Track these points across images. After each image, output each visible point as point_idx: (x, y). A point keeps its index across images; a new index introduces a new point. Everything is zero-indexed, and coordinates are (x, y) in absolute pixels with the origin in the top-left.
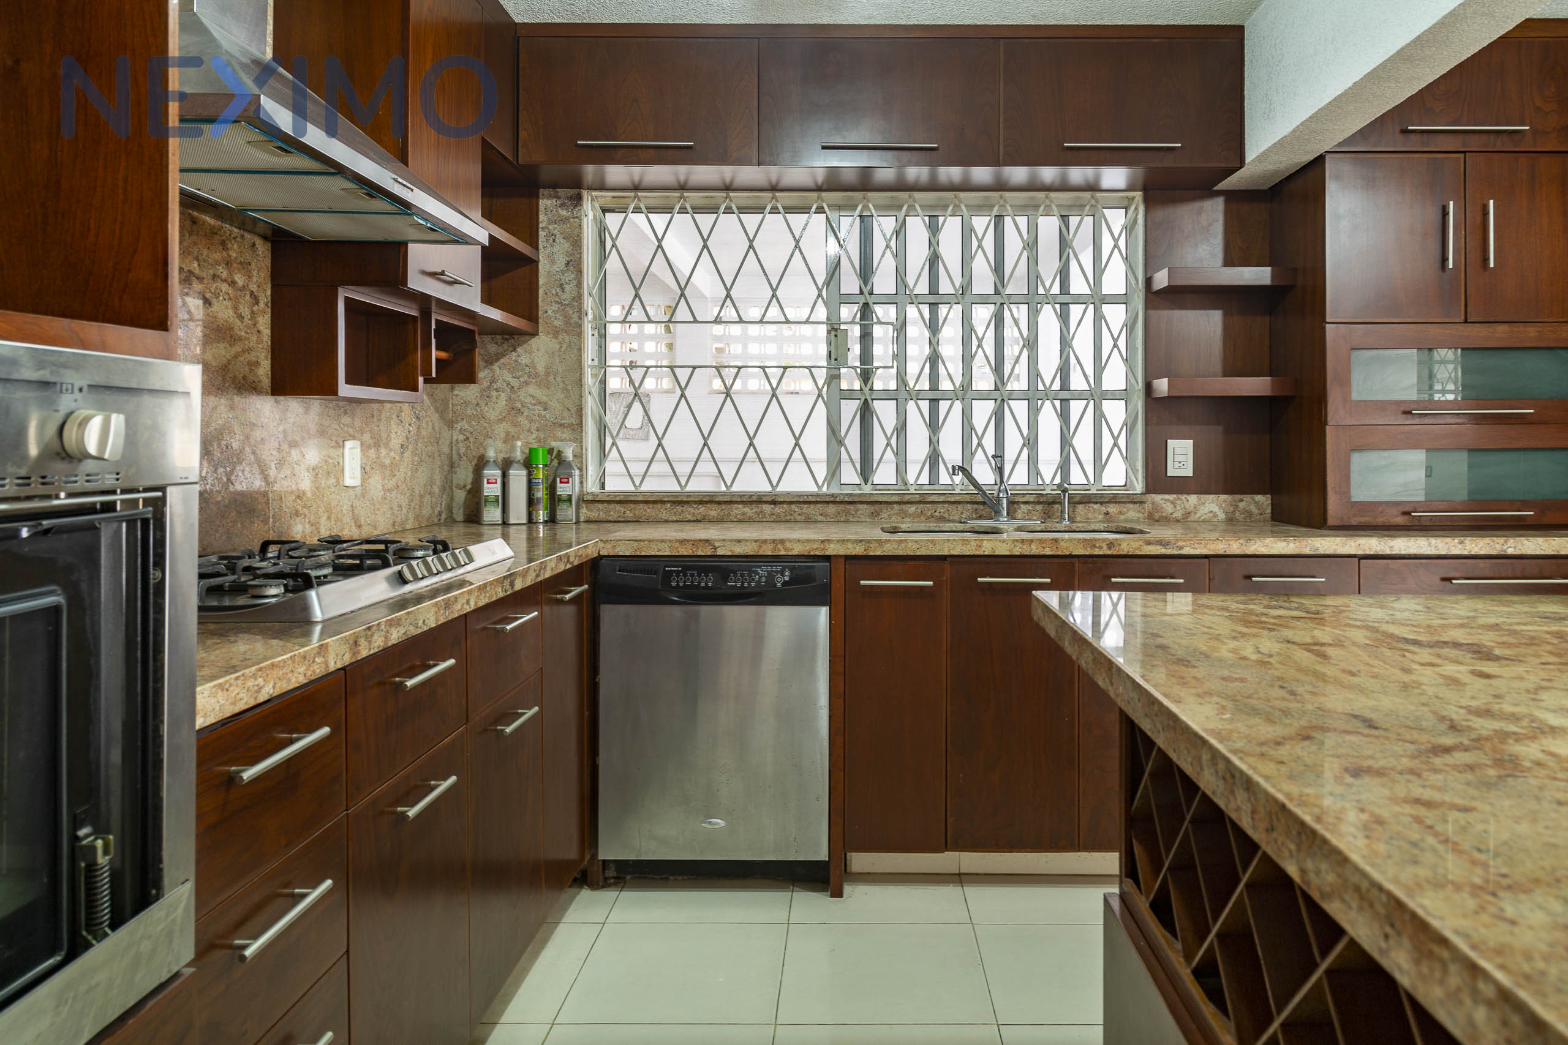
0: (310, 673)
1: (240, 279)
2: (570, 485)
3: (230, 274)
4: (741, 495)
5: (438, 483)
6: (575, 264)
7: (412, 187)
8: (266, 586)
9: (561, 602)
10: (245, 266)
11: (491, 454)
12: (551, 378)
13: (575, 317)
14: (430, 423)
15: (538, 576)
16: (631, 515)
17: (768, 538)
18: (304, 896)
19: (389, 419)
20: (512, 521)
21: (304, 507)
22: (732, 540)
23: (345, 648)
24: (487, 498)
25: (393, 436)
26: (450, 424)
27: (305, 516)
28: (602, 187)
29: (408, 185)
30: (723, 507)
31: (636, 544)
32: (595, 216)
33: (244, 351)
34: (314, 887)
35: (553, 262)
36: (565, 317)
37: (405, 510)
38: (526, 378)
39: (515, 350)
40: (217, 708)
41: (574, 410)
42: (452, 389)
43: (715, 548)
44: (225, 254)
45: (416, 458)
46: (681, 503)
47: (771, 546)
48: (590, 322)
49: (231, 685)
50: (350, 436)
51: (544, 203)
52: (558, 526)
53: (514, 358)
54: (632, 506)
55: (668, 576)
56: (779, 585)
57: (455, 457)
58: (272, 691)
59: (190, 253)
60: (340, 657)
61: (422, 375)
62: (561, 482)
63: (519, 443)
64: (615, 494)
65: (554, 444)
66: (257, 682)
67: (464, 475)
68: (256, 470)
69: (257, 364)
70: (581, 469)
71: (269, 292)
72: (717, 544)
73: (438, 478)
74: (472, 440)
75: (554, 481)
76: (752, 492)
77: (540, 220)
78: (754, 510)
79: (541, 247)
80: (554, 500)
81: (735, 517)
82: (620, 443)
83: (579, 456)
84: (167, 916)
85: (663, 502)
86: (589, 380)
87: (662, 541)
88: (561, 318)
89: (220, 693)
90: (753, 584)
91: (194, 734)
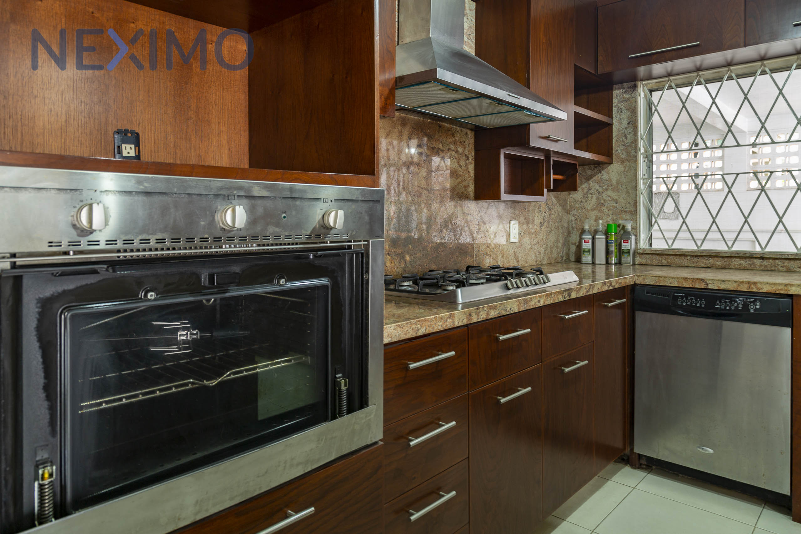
0: (444, 326)
1: (460, 149)
2: (629, 244)
3: (456, 148)
4: (738, 253)
5: (561, 242)
6: (633, 123)
7: (519, 97)
8: (447, 285)
9: (606, 307)
10: (462, 143)
11: (587, 227)
12: (620, 186)
13: (633, 153)
14: (557, 212)
15: (587, 292)
16: (666, 262)
17: (745, 280)
18: (442, 426)
19: (534, 210)
20: (597, 262)
21: (491, 251)
22: (719, 280)
23: (464, 317)
24: (584, 250)
25: (536, 218)
26: (568, 212)
27: (491, 255)
28: (650, 78)
29: (516, 96)
30: (726, 260)
31: (656, 278)
32: (645, 95)
33: (462, 181)
34: (447, 423)
35: (621, 123)
36: (628, 152)
37: (542, 255)
38: (606, 187)
39: (600, 172)
40: (398, 335)
41: (632, 203)
42: (569, 194)
43: (707, 284)
44: (453, 139)
45: (549, 229)
46: (697, 256)
47: (746, 286)
48: (642, 154)
49: (404, 326)
50: (513, 218)
51: (616, 93)
52: (622, 266)
53: (600, 177)
54: (666, 257)
55: (676, 298)
56: (752, 310)
57: (571, 229)
58: (424, 331)
59: (438, 140)
60: (461, 320)
61: (546, 188)
62: (624, 243)
63: (601, 222)
64: (656, 250)
65: (621, 222)
66: (417, 326)
67: (574, 238)
68: (468, 233)
69: (468, 186)
70: (636, 236)
71: (473, 154)
72: (708, 282)
73: (561, 239)
74: (579, 220)
75: (621, 242)
76: (746, 251)
77: (614, 102)
78: (748, 262)
79: (614, 116)
80: (621, 252)
81: (734, 266)
82: (659, 221)
83: (635, 228)
84: (366, 417)
85: (685, 256)
86: (642, 185)
87: (673, 278)
88: (625, 153)
89: (399, 329)
90: (733, 308)
91: (383, 346)
